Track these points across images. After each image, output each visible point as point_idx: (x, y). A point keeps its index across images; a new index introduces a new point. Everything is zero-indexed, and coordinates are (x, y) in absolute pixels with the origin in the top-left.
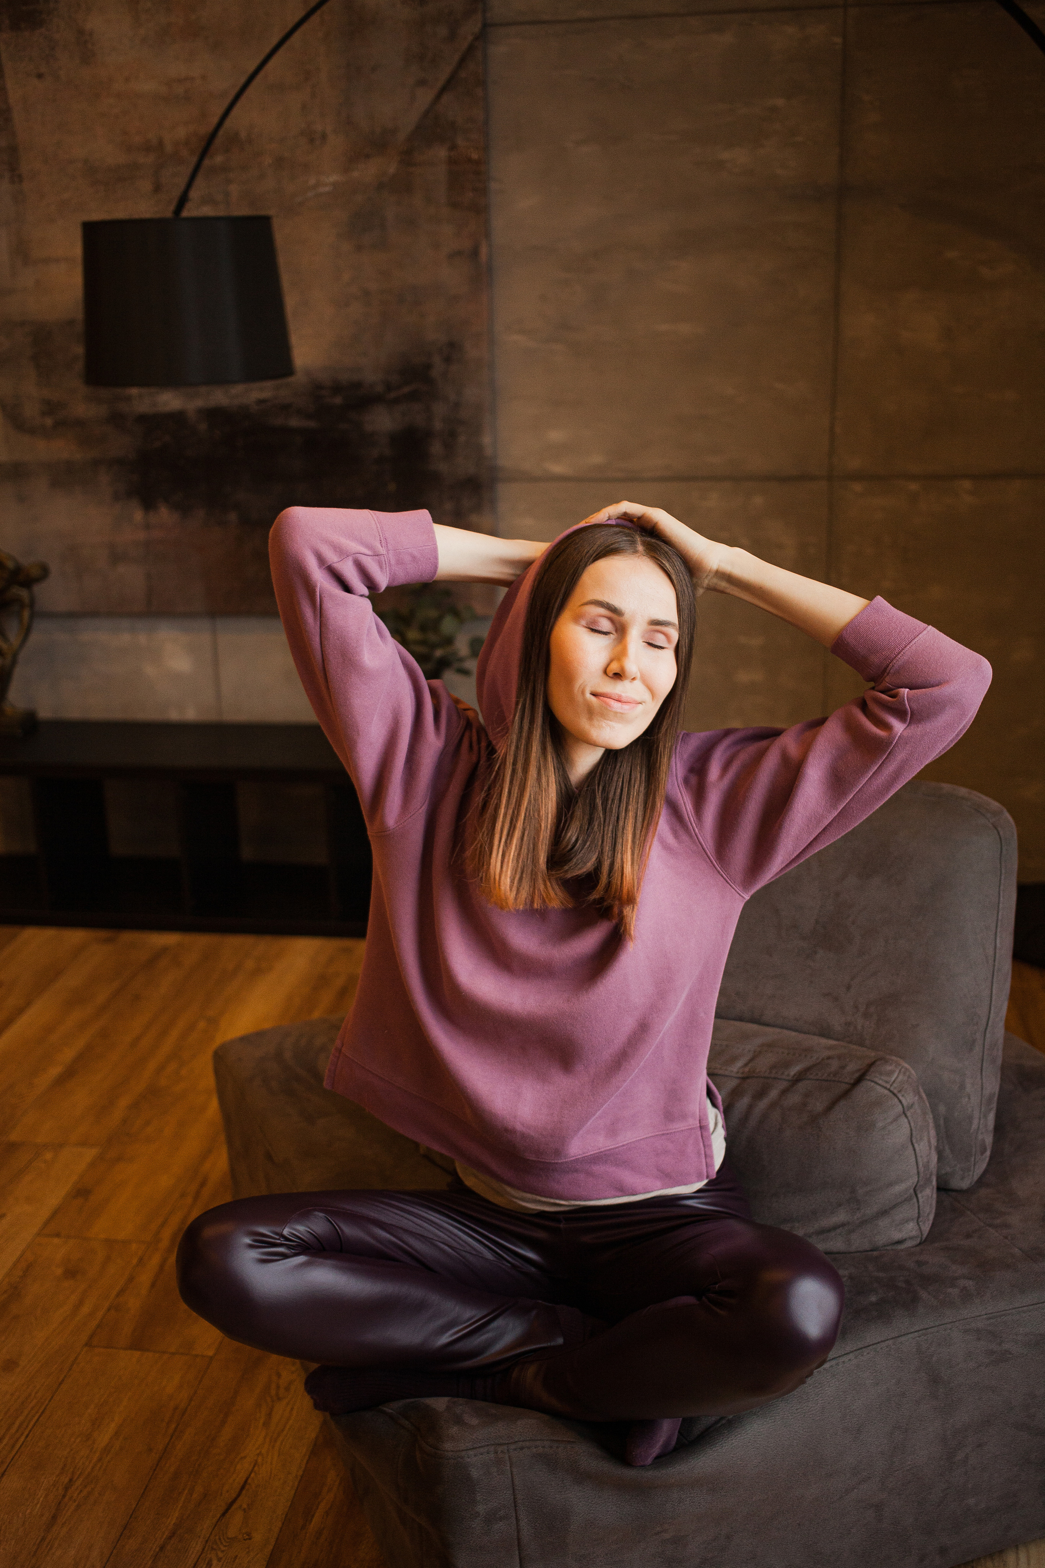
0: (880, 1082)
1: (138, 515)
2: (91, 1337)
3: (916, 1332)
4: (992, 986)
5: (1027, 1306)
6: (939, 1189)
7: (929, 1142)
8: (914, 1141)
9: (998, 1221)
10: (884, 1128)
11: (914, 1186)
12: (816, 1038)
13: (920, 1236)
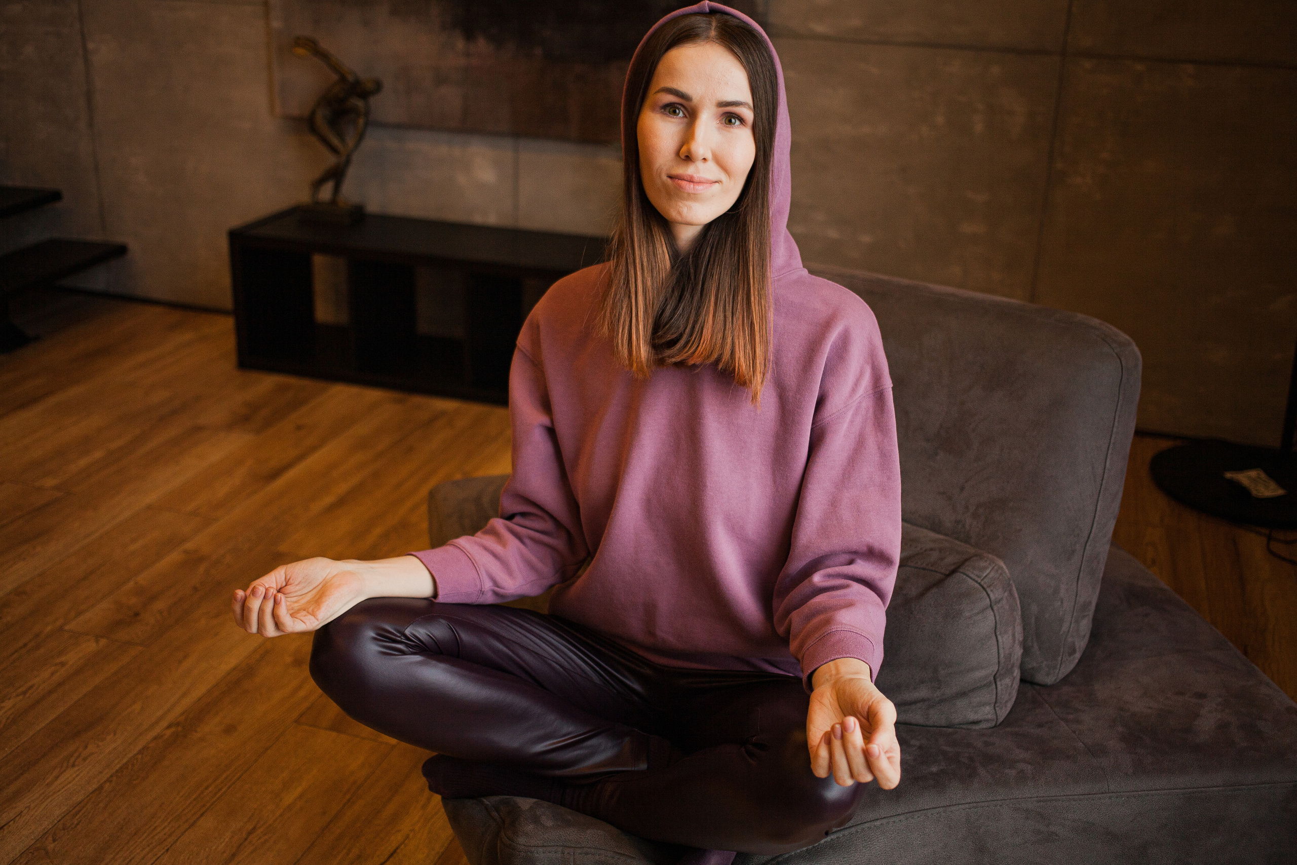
0: (972, 575)
1: (460, 44)
2: (301, 716)
3: (967, 803)
4: (1097, 502)
5: (1078, 795)
6: (1023, 681)
7: (1014, 635)
8: (998, 633)
9: (1071, 717)
10: (970, 618)
11: (994, 674)
12: (925, 531)
13: (995, 720)
